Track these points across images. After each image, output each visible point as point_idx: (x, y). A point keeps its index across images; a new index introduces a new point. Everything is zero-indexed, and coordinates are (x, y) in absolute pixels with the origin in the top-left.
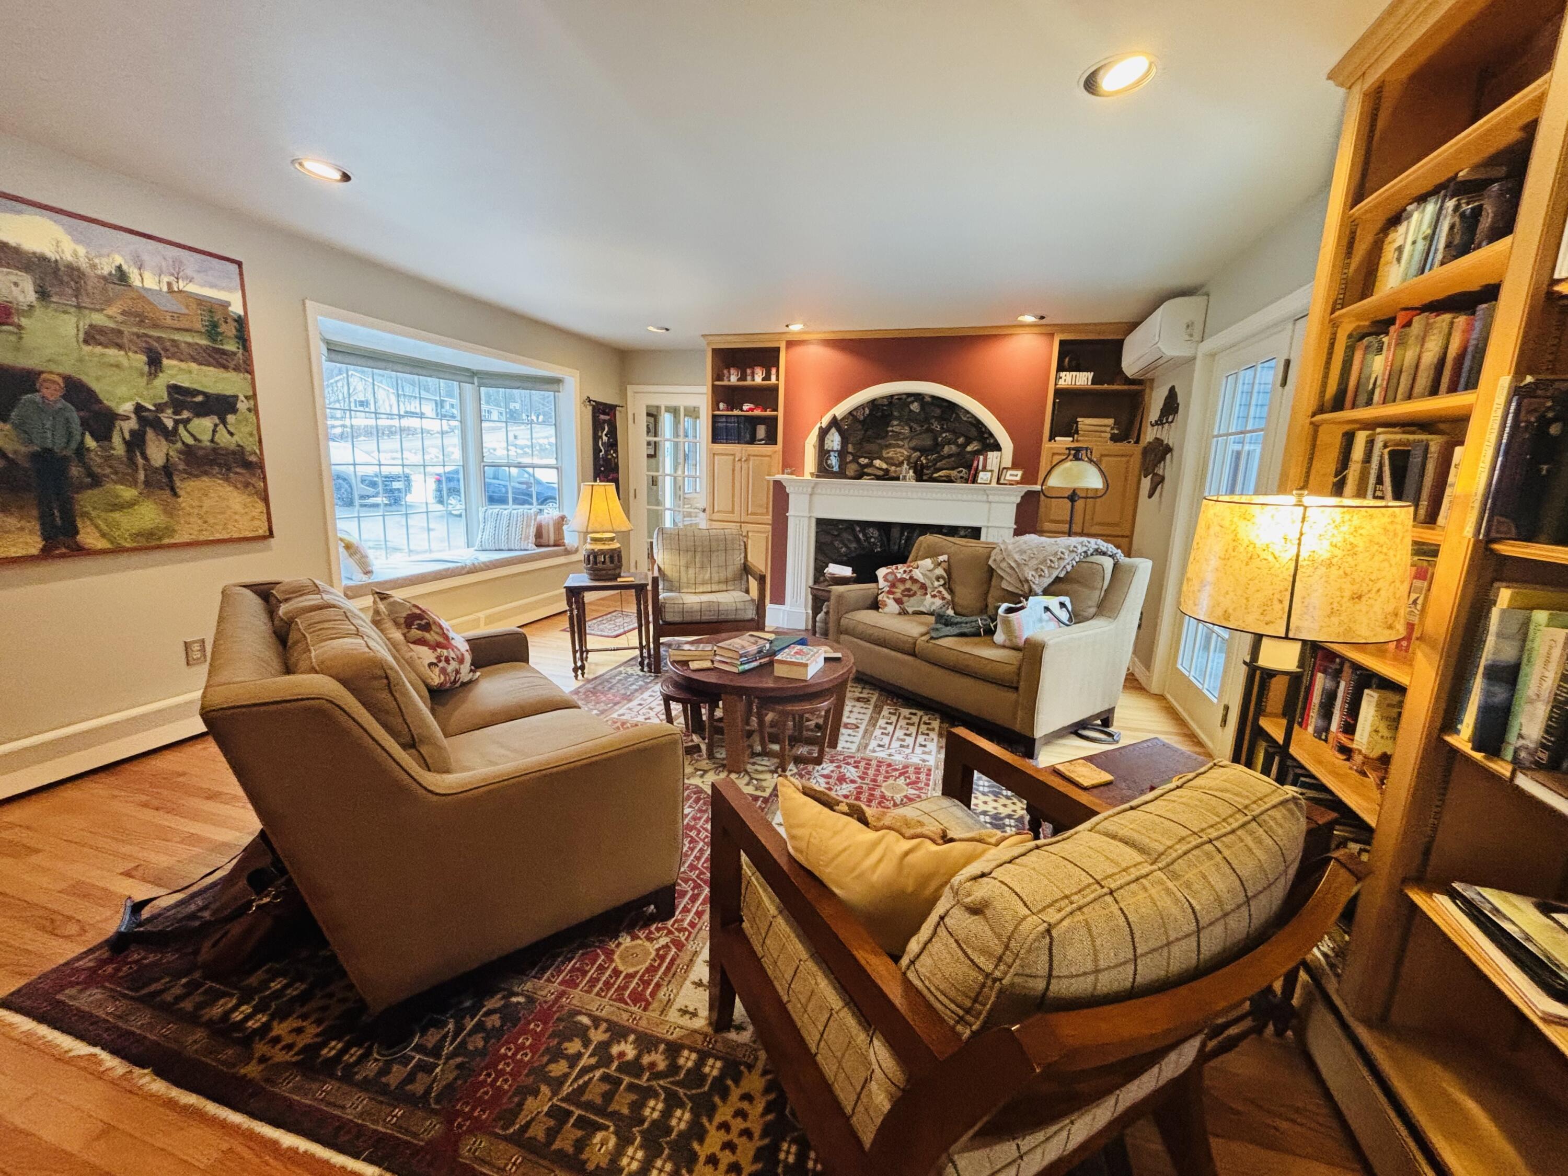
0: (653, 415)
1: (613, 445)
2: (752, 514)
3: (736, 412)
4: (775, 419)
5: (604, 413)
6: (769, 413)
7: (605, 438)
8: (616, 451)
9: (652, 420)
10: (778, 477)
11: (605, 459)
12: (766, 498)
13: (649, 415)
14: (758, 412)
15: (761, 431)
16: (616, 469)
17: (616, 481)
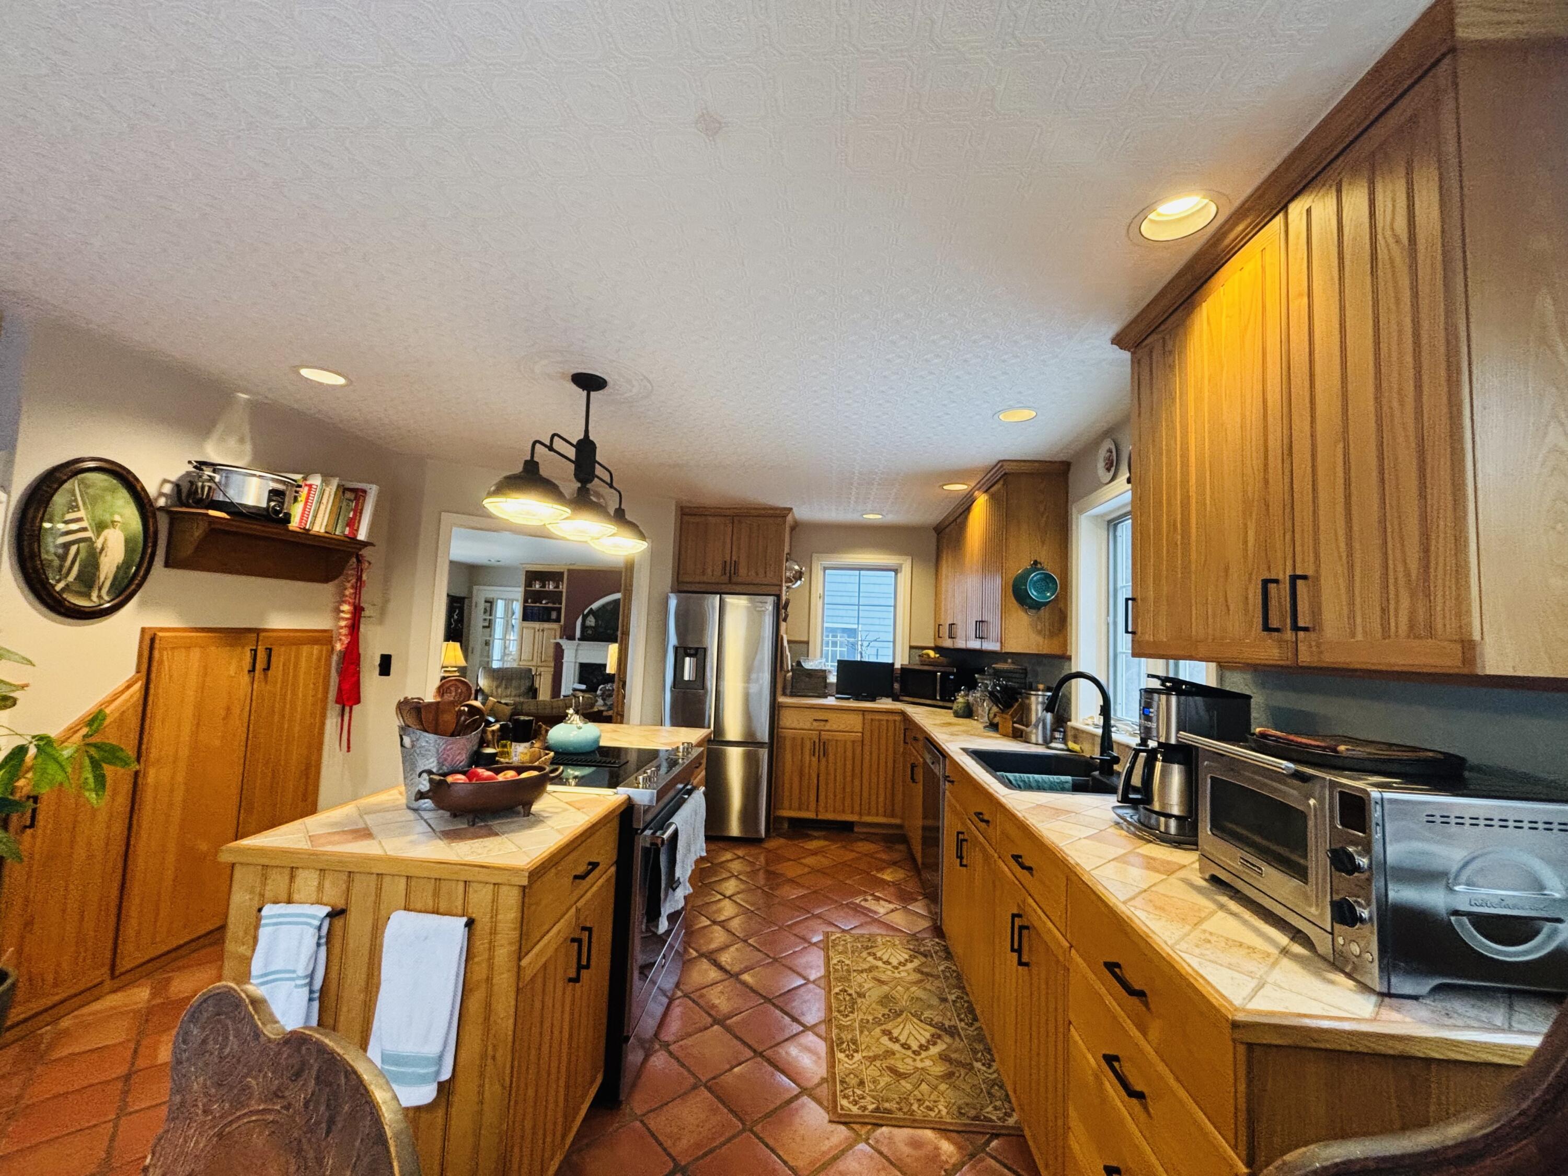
0: (490, 603)
1: (461, 620)
2: (545, 661)
3: (538, 605)
4: (560, 608)
5: (457, 602)
6: (557, 605)
7: (456, 617)
8: (462, 625)
9: (488, 605)
10: (558, 640)
11: (455, 629)
12: (551, 651)
13: (486, 602)
14: (550, 605)
15: (554, 615)
16: (461, 636)
17: (461, 642)
